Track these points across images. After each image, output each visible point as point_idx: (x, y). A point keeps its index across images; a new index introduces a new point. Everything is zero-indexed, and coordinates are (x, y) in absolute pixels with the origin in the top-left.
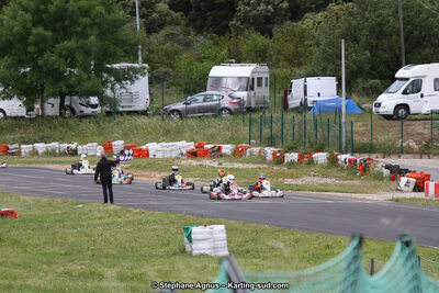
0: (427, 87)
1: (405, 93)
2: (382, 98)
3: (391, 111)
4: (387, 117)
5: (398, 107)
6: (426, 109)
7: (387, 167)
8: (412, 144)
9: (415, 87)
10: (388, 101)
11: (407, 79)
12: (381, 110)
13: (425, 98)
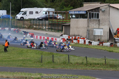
0: (28, 13)
1: (23, 14)
2: (17, 15)
3: (19, 18)
4: (19, 20)
5: (21, 18)
6: (27, 18)
7: (23, 32)
8: (26, 26)
9: (25, 13)
10: (19, 16)
11: (23, 11)
12: (17, 18)
13: (27, 16)
